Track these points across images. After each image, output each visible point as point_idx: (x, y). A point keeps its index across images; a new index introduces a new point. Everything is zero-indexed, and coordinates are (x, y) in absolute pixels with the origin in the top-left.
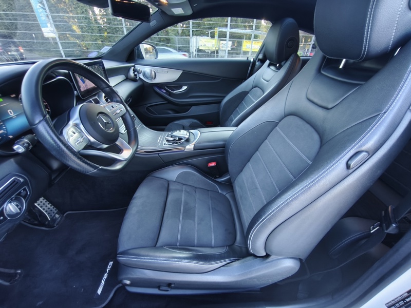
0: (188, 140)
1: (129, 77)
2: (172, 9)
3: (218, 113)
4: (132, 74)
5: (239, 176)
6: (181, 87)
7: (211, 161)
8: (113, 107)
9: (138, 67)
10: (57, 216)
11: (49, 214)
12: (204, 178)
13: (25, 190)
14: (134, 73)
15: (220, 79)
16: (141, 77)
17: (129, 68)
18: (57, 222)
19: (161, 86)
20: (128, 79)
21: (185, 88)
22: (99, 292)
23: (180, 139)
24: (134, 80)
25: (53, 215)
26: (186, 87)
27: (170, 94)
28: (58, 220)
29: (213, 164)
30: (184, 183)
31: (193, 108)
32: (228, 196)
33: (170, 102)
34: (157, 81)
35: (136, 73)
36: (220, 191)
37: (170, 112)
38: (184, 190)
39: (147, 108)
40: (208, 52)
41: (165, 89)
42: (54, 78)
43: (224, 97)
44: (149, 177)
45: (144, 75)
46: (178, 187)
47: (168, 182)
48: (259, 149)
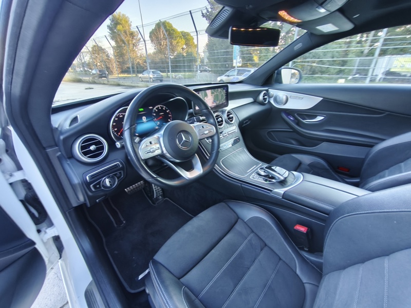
0: (283, 183)
1: (257, 101)
2: (318, 27)
3: (363, 160)
4: (261, 97)
5: (336, 273)
6: (315, 117)
7: (303, 224)
8: (203, 127)
9: (272, 92)
10: (160, 197)
11: (156, 193)
12: (283, 240)
13: (120, 173)
14: (264, 96)
15: (384, 113)
16: (272, 101)
17: (260, 92)
18: (158, 202)
19: (289, 112)
20: (255, 102)
21: (319, 118)
22: (141, 277)
23: (273, 178)
24: (262, 104)
25: (158, 195)
26: (323, 118)
27: (298, 123)
28: (160, 201)
29: (303, 229)
30: (255, 231)
31: (324, 144)
32: (308, 287)
33: (295, 131)
34: (287, 106)
35: (266, 97)
36: (298, 272)
37: (293, 142)
38: (249, 238)
39: (269, 133)
40: (405, 76)
41: (294, 117)
42: (174, 97)
43: (383, 140)
44: (223, 204)
45: (275, 100)
46: (245, 231)
47: (238, 218)
48: (392, 256)
